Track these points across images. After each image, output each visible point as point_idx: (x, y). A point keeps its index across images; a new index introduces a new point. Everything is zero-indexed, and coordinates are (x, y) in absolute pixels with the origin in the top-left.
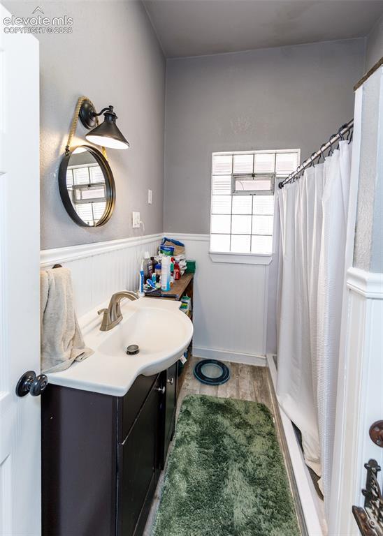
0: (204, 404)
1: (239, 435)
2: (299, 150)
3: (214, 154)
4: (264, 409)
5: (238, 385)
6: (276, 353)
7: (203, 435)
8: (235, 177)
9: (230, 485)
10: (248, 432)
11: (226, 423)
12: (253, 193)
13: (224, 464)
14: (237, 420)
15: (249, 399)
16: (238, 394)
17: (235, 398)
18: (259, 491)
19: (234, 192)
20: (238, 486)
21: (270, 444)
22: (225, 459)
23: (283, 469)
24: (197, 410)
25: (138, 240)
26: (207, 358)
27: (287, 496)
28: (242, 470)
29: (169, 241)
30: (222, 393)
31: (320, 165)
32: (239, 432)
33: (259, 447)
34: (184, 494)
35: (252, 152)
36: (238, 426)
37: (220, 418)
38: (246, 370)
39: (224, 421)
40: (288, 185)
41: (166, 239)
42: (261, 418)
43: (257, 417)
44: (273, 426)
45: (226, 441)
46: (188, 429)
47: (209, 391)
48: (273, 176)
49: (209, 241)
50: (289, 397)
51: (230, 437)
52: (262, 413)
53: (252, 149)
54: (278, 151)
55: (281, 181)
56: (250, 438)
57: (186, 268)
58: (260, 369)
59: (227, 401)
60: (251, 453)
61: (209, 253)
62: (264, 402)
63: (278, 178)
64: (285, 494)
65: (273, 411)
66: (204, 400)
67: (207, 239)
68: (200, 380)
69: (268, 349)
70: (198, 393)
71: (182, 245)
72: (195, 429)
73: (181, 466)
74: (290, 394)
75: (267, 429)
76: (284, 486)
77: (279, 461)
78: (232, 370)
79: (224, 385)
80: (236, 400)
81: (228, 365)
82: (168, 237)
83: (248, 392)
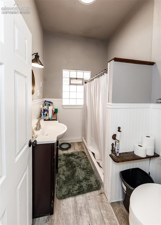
0: (65, 155)
1: (78, 160)
2: (90, 72)
3: (63, 70)
4: (83, 152)
5: (74, 148)
6: (85, 136)
7: (66, 164)
8: (71, 79)
9: (77, 172)
10: (80, 159)
11: (73, 158)
12: (76, 85)
13: (74, 168)
14: (76, 157)
15: (79, 151)
16: (75, 151)
17: (74, 151)
18: (85, 171)
19: (70, 84)
20: (79, 172)
21: (86, 160)
22: (75, 167)
23: (91, 164)
24: (63, 158)
25: (39, 101)
26: (62, 143)
27: (92, 170)
28: (80, 168)
29: (47, 101)
30: (70, 151)
31: (99, 78)
32: (77, 160)
33: (83, 161)
34: (64, 179)
35: (76, 71)
36: (77, 158)
37: (71, 158)
38: (76, 144)
39: (72, 158)
40: (89, 83)
41: (45, 101)
42: (83, 154)
43: (82, 155)
44: (86, 155)
45: (74, 163)
46: (61, 163)
47: (65, 152)
48: (83, 79)
49: (62, 101)
50: (90, 146)
51: (75, 161)
52: (83, 153)
53: (76, 70)
54: (84, 71)
55: (86, 81)
56: (81, 160)
57: (54, 111)
58: (80, 142)
59: (72, 153)
60: (82, 163)
61: (63, 105)
62: (83, 151)
63: (84, 80)
64: (92, 169)
65: (86, 152)
66: (64, 155)
67: (61, 100)
68: (61, 150)
69: (83, 136)
70: (62, 153)
71: (52, 103)
72: (63, 163)
73: (62, 173)
74: (91, 145)
75: (85, 157)
76: (91, 168)
77: (89, 163)
78: (71, 144)
79: (70, 149)
80: (75, 152)
81: (70, 143)
82: (47, 100)
83: (78, 149)
